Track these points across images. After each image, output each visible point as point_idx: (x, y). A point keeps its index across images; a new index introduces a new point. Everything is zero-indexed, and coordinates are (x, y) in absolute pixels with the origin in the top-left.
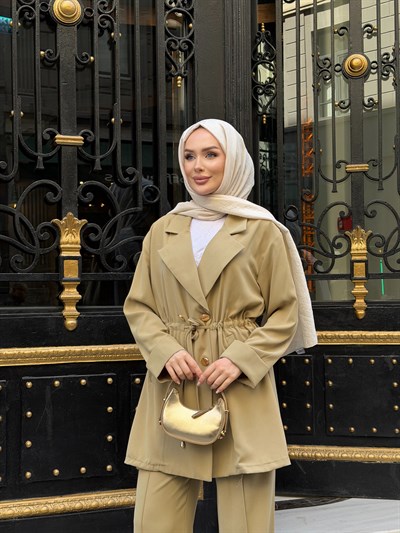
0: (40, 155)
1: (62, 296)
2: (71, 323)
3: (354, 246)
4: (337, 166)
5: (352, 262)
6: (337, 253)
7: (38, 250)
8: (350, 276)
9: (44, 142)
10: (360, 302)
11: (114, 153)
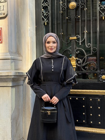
0: (66, 43)
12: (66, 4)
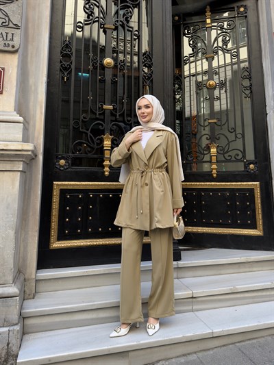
0: (98, 113)
1: (104, 163)
2: (107, 173)
3: (212, 150)
4: (205, 120)
5: (211, 156)
6: (205, 152)
7: (96, 147)
8: (210, 162)
9: (99, 108)
10: (214, 171)
11: (124, 112)
12: (98, 59)
